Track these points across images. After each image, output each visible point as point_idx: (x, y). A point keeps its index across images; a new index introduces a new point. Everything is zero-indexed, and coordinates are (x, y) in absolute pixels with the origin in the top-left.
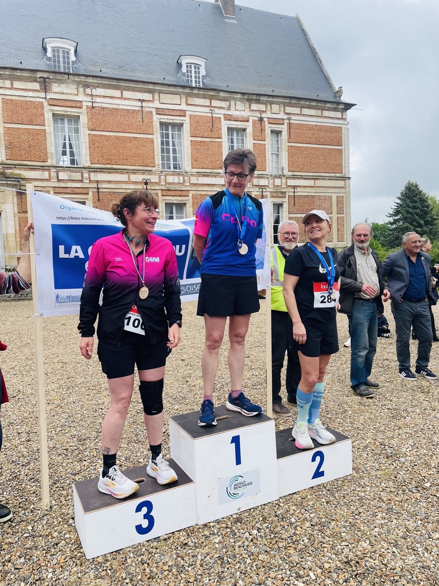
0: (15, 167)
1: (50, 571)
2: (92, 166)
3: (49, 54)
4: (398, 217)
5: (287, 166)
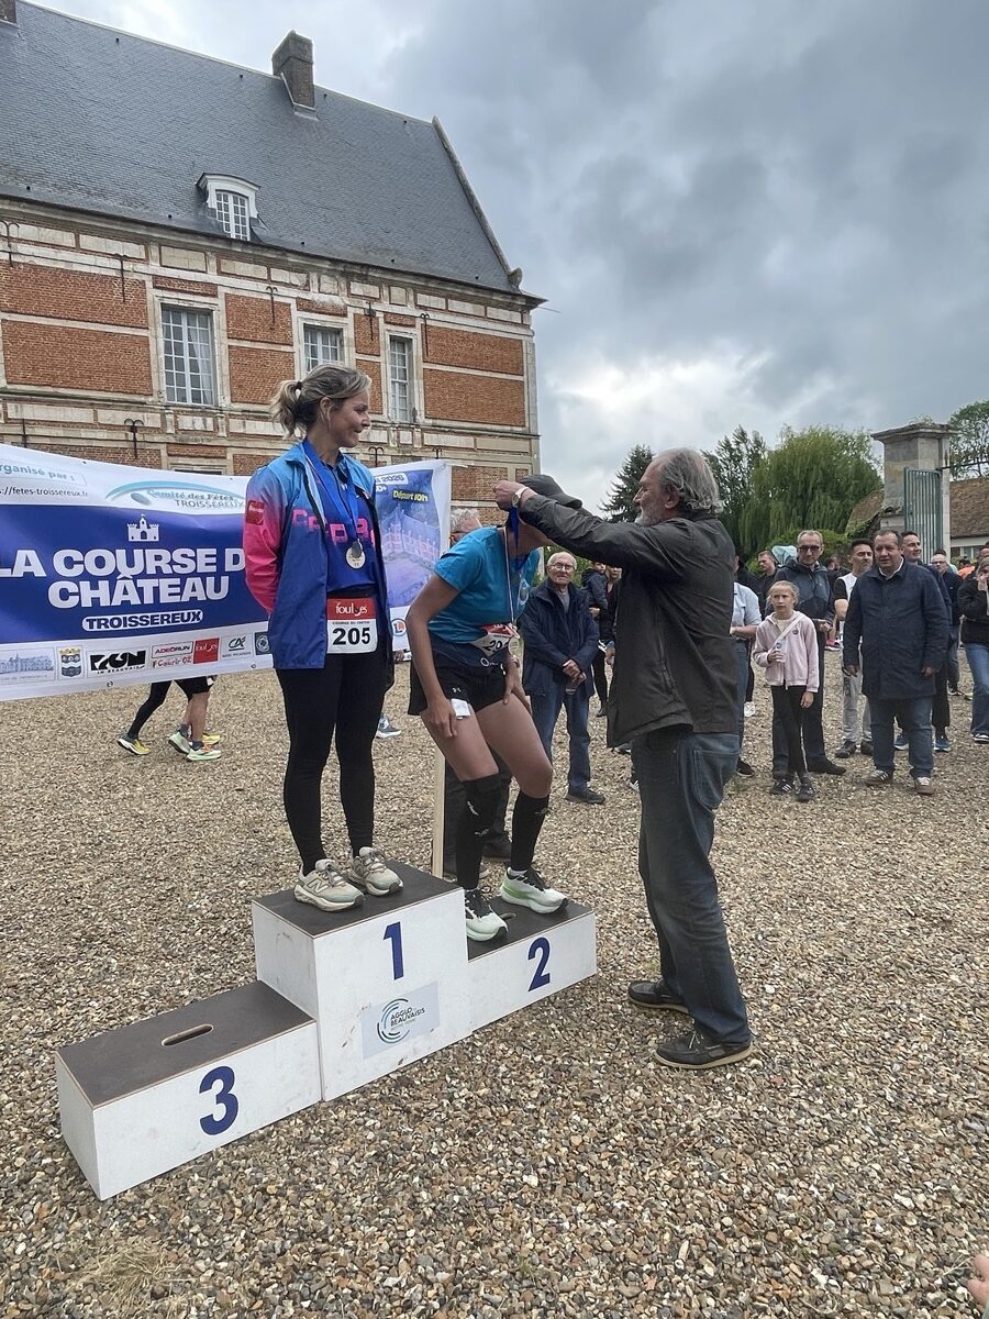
1: (19, 1240)
2: (9, 387)
4: (620, 512)
5: (423, 408)
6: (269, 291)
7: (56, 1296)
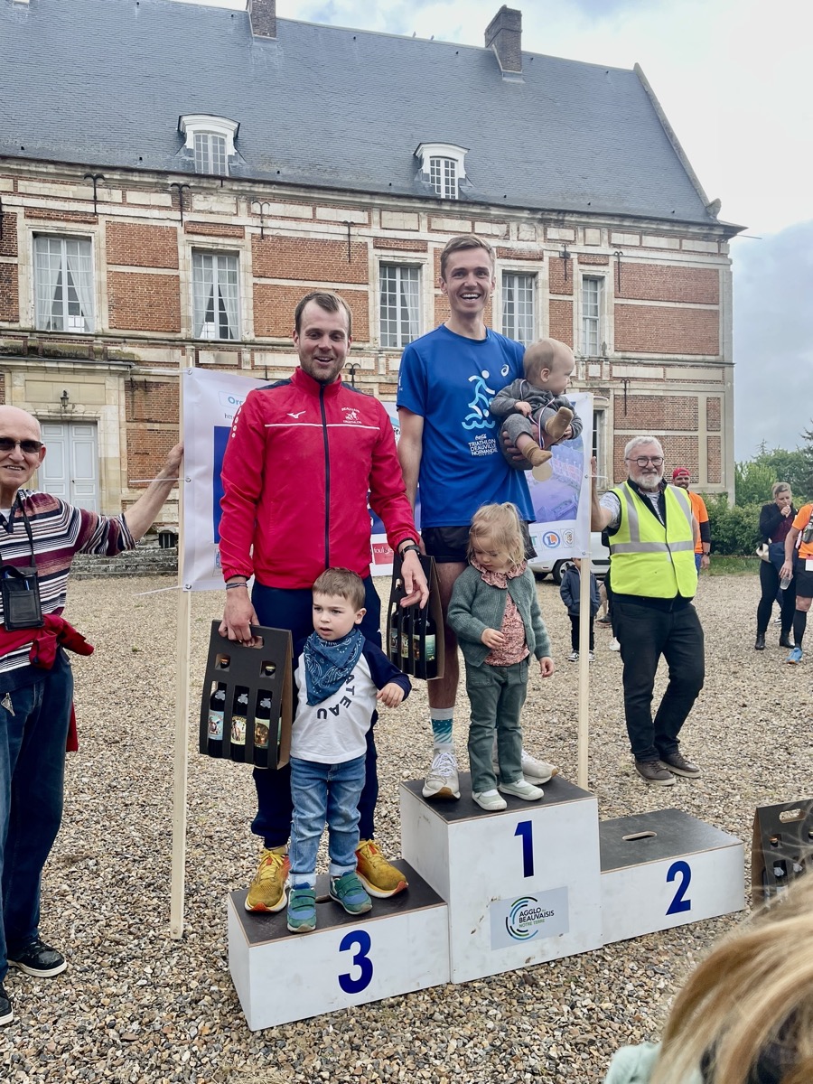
0: (125, 342)
2: (257, 339)
3: (190, 144)
5: (612, 342)
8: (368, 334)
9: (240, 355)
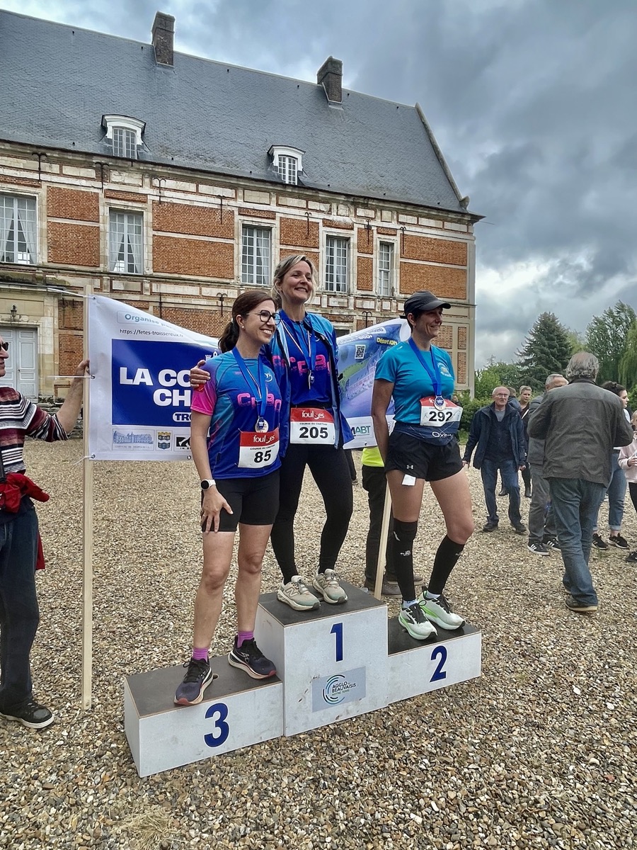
0: (59, 272)
1: (90, 793)
2: (154, 274)
3: (110, 135)
4: (531, 357)
5: (398, 287)
6: (307, 215)
7: (105, 834)
8: (233, 273)
9: (142, 285)
